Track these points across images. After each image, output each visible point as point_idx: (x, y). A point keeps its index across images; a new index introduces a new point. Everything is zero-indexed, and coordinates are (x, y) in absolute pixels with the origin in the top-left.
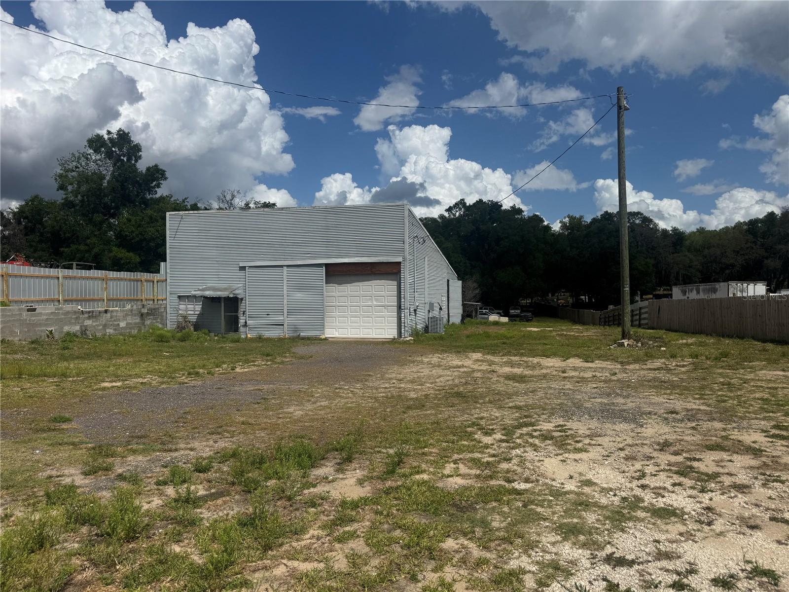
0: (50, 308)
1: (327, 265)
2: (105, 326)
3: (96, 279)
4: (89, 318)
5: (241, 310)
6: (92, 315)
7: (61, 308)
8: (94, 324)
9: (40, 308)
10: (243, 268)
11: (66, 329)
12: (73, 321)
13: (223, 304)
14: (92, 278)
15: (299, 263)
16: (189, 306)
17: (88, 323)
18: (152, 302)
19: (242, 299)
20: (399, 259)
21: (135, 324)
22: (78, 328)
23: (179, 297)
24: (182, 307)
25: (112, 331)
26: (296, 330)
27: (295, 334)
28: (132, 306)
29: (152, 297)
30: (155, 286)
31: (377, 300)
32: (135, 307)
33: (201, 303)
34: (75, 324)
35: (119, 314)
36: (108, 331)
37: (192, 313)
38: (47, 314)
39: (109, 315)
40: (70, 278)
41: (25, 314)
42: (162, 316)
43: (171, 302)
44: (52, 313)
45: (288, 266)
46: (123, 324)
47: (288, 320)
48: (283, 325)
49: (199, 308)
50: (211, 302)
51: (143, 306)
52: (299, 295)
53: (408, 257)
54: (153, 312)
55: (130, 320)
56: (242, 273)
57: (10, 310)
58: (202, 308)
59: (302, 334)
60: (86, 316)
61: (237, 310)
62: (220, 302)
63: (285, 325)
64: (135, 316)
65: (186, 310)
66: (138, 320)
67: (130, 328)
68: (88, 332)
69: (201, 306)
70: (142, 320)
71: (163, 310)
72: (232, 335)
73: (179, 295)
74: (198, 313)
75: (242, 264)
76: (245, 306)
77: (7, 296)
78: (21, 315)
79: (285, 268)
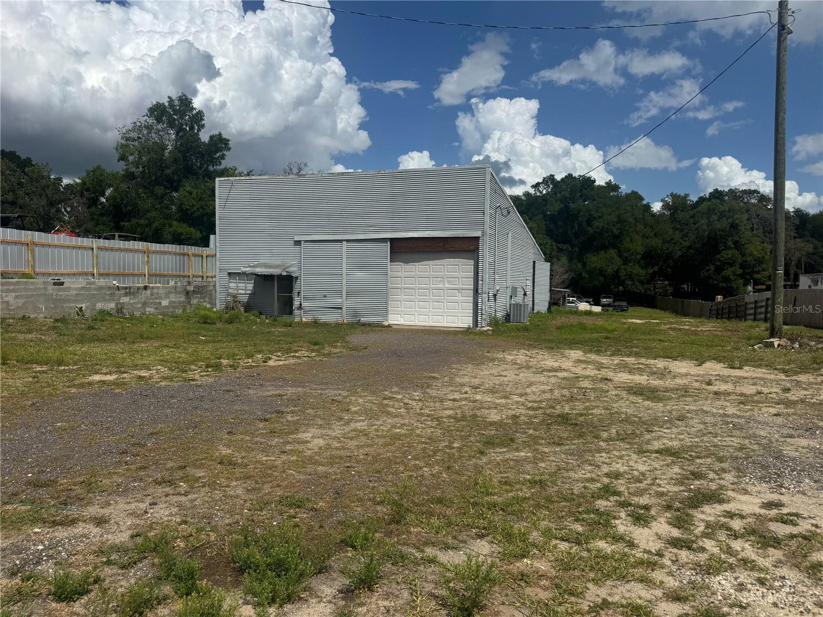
0: (81, 282)
1: (392, 240)
2: (144, 304)
3: (136, 251)
4: (126, 294)
5: (296, 291)
6: (128, 291)
7: (94, 283)
8: (132, 302)
9: (67, 281)
10: (298, 243)
11: (99, 306)
12: (107, 297)
13: (276, 284)
14: (131, 251)
15: (361, 237)
16: (240, 285)
17: (125, 300)
18: (200, 279)
19: (297, 278)
20: (478, 234)
21: (180, 302)
22: (113, 305)
23: (229, 274)
24: (232, 285)
25: (152, 310)
26: (356, 314)
27: (355, 320)
28: (176, 283)
29: (200, 274)
30: (205, 261)
31: (449, 282)
32: (179, 284)
33: (253, 282)
34: (110, 301)
35: (161, 291)
36: (148, 309)
37: (243, 292)
38: (77, 289)
39: (149, 292)
40: (106, 249)
41: (51, 288)
42: (211, 295)
43: (221, 280)
44: (82, 288)
45: (348, 241)
46: (165, 303)
47: (346, 303)
48: (341, 308)
49: (250, 286)
50: (264, 280)
51: (189, 283)
52: (359, 275)
53: (488, 231)
54: (200, 291)
55: (173, 298)
56: (297, 248)
57: (33, 283)
58: (254, 287)
59: (362, 319)
60: (123, 292)
61: (290, 290)
62: (273, 280)
63: (344, 309)
64: (180, 294)
65: (237, 289)
66: (183, 299)
67: (174, 307)
68: (124, 311)
69: (252, 285)
70: (188, 298)
71: (211, 289)
72: (286, 318)
73: (229, 271)
74: (249, 292)
75: (297, 238)
76: (301, 286)
77: (33, 267)
78: (46, 289)
79: (345, 243)
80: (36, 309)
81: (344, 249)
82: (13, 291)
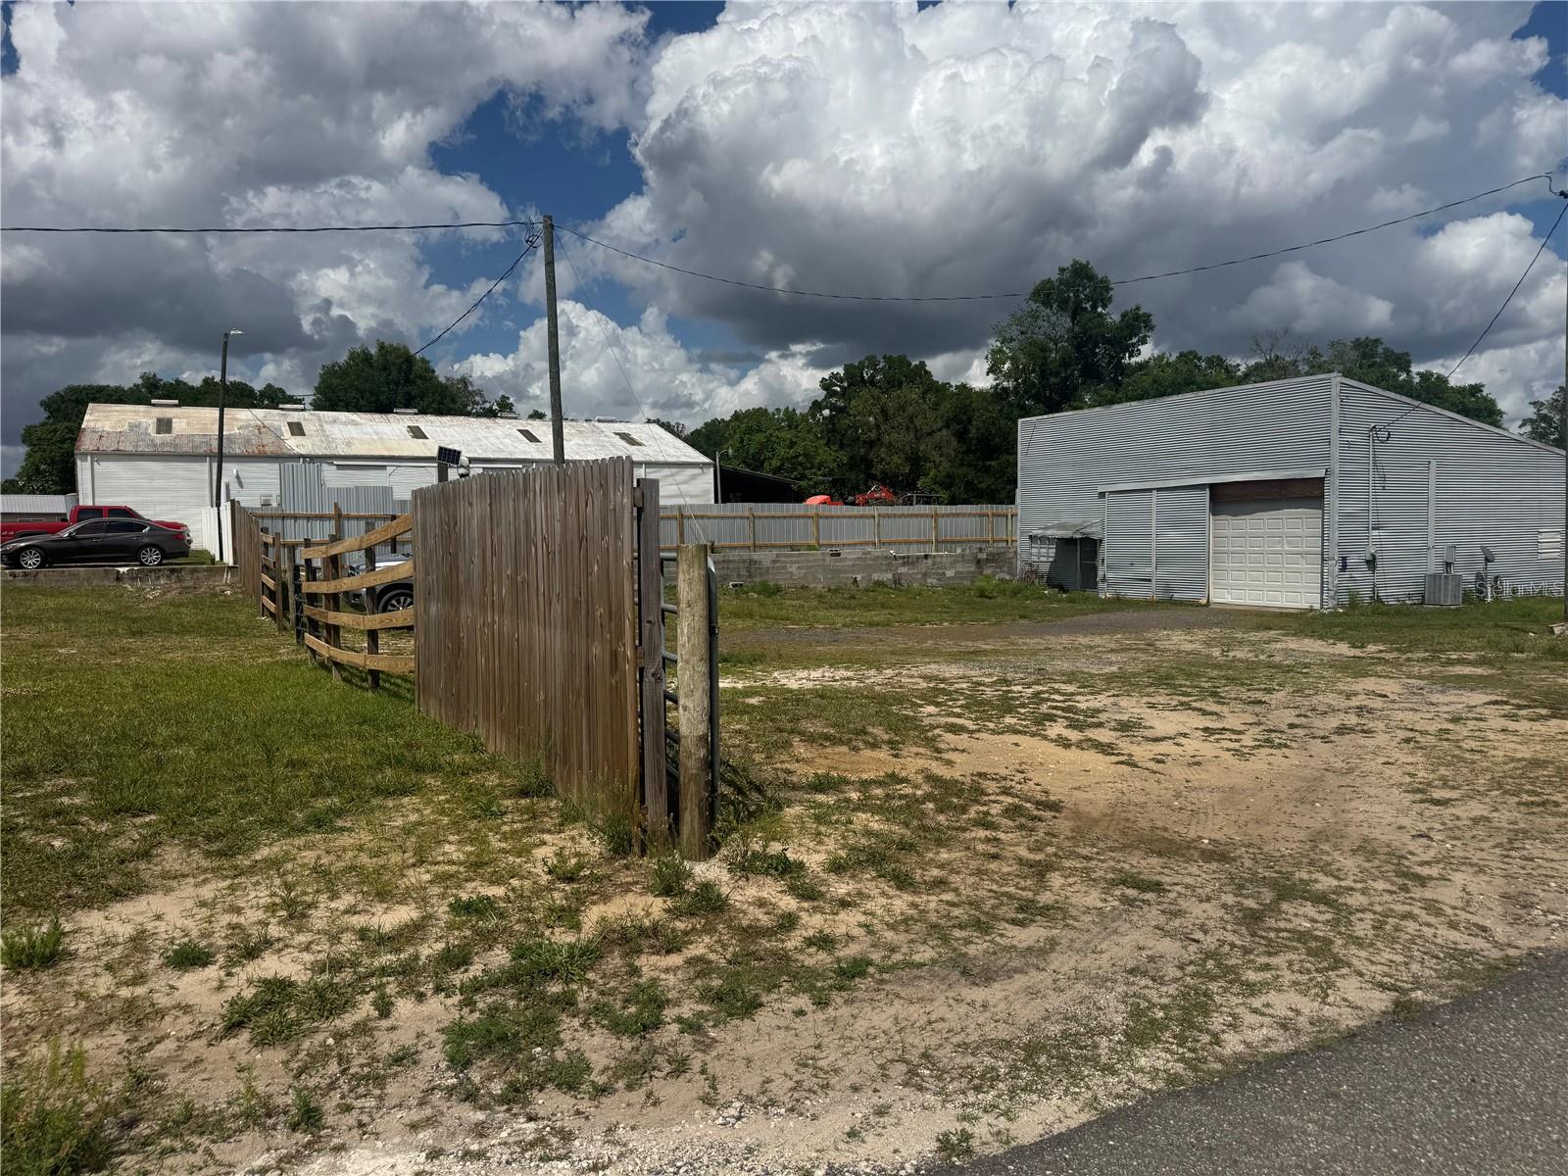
0: (857, 552)
1: (1213, 487)
2: (925, 575)
3: (922, 516)
4: (904, 564)
5: (1100, 557)
6: (907, 561)
7: (869, 553)
8: (911, 572)
9: (845, 552)
10: (1102, 495)
11: (875, 577)
12: (884, 568)
13: (1079, 548)
14: (913, 516)
15: (1173, 484)
16: (1042, 551)
17: (903, 570)
18: (1004, 544)
19: (1101, 541)
20: (1320, 473)
21: (968, 573)
22: (890, 576)
23: (1032, 537)
24: (1034, 551)
25: (934, 581)
26: (1168, 589)
27: (1166, 596)
28: (963, 550)
29: (1003, 537)
30: (1009, 521)
31: (1289, 543)
32: (968, 551)
33: (1055, 547)
34: (886, 571)
35: (944, 560)
36: (929, 581)
37: (1045, 559)
38: (852, 559)
39: (930, 561)
40: (889, 516)
41: (829, 559)
42: (1011, 563)
43: (1021, 543)
44: (858, 558)
45: (1158, 490)
46: (950, 573)
47: (1156, 574)
48: (1150, 580)
49: (1052, 552)
50: (1066, 545)
51: (981, 550)
52: (1173, 535)
53: (1340, 468)
54: (995, 559)
55: (960, 567)
56: (1102, 501)
57: (813, 555)
58: (1056, 554)
59: (1176, 595)
60: (901, 562)
61: (1095, 558)
62: (1074, 546)
63: (1154, 581)
64: (968, 563)
65: (1039, 556)
66: (973, 569)
67: (961, 579)
68: (903, 582)
69: (1054, 551)
70: (979, 568)
71: (1011, 555)
72: (1089, 592)
73: (1031, 534)
74: (1051, 559)
75: (1101, 489)
76: (1105, 551)
77: (818, 539)
78: (824, 560)
79: (1155, 492)
80: (816, 580)
81: (1154, 500)
82: (797, 562)
